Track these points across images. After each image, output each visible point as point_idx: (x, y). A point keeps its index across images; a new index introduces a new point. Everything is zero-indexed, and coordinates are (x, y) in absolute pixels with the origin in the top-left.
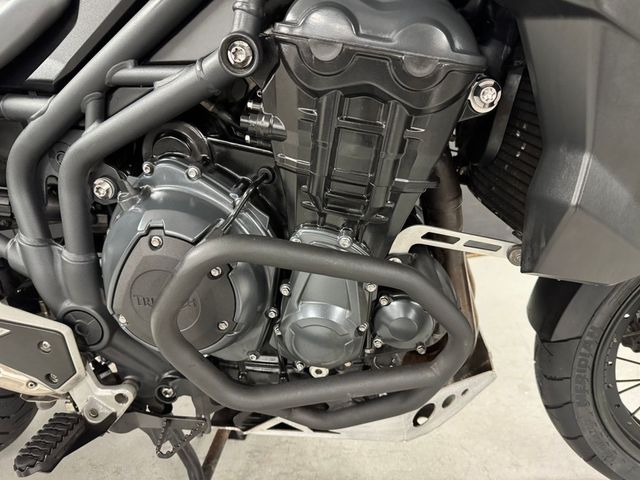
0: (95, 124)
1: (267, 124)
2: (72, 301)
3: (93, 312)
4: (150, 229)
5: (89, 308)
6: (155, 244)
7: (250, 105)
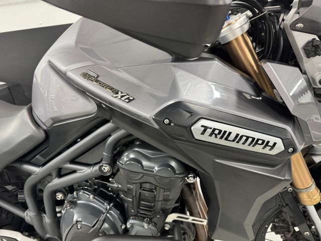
0: (56, 179)
1: (116, 186)
2: (50, 235)
3: (58, 239)
4: (77, 222)
5: (56, 237)
6: (79, 228)
7: (110, 179)
